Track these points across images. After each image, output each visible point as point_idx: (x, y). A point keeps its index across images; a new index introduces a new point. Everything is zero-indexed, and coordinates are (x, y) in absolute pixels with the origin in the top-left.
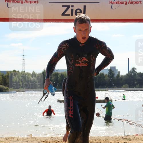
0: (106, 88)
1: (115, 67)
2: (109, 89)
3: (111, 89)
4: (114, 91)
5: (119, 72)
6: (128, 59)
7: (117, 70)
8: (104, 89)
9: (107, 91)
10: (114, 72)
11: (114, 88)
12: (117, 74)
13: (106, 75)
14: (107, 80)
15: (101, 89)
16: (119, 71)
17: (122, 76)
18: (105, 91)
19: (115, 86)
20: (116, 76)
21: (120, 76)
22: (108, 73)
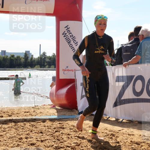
0: (22, 68)
1: (29, 51)
2: (24, 69)
3: (26, 69)
4: (28, 71)
5: (32, 56)
6: (40, 45)
7: (31, 53)
8: (20, 69)
9: (23, 70)
10: (28, 56)
11: (28, 68)
12: (30, 57)
13: (22, 57)
14: (23, 62)
15: (17, 69)
16: (32, 54)
17: (35, 58)
18: (21, 70)
19: (29, 67)
20: (30, 58)
21: (33, 59)
22: (23, 56)
